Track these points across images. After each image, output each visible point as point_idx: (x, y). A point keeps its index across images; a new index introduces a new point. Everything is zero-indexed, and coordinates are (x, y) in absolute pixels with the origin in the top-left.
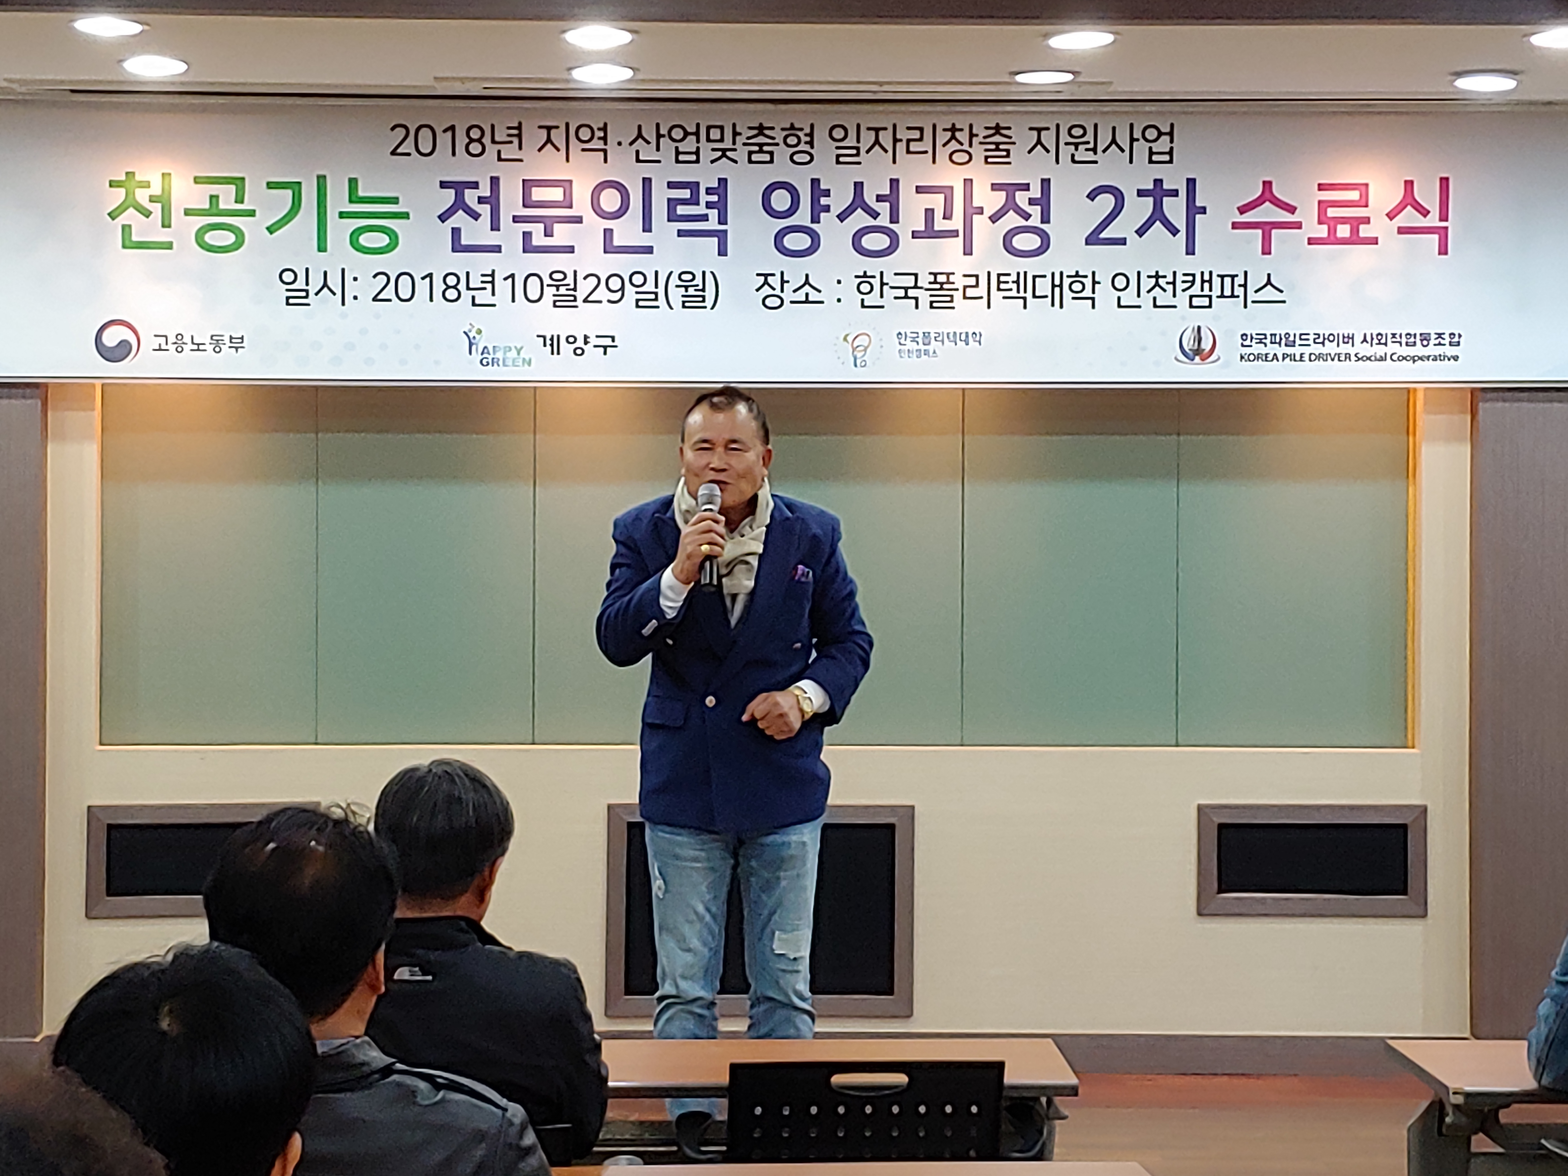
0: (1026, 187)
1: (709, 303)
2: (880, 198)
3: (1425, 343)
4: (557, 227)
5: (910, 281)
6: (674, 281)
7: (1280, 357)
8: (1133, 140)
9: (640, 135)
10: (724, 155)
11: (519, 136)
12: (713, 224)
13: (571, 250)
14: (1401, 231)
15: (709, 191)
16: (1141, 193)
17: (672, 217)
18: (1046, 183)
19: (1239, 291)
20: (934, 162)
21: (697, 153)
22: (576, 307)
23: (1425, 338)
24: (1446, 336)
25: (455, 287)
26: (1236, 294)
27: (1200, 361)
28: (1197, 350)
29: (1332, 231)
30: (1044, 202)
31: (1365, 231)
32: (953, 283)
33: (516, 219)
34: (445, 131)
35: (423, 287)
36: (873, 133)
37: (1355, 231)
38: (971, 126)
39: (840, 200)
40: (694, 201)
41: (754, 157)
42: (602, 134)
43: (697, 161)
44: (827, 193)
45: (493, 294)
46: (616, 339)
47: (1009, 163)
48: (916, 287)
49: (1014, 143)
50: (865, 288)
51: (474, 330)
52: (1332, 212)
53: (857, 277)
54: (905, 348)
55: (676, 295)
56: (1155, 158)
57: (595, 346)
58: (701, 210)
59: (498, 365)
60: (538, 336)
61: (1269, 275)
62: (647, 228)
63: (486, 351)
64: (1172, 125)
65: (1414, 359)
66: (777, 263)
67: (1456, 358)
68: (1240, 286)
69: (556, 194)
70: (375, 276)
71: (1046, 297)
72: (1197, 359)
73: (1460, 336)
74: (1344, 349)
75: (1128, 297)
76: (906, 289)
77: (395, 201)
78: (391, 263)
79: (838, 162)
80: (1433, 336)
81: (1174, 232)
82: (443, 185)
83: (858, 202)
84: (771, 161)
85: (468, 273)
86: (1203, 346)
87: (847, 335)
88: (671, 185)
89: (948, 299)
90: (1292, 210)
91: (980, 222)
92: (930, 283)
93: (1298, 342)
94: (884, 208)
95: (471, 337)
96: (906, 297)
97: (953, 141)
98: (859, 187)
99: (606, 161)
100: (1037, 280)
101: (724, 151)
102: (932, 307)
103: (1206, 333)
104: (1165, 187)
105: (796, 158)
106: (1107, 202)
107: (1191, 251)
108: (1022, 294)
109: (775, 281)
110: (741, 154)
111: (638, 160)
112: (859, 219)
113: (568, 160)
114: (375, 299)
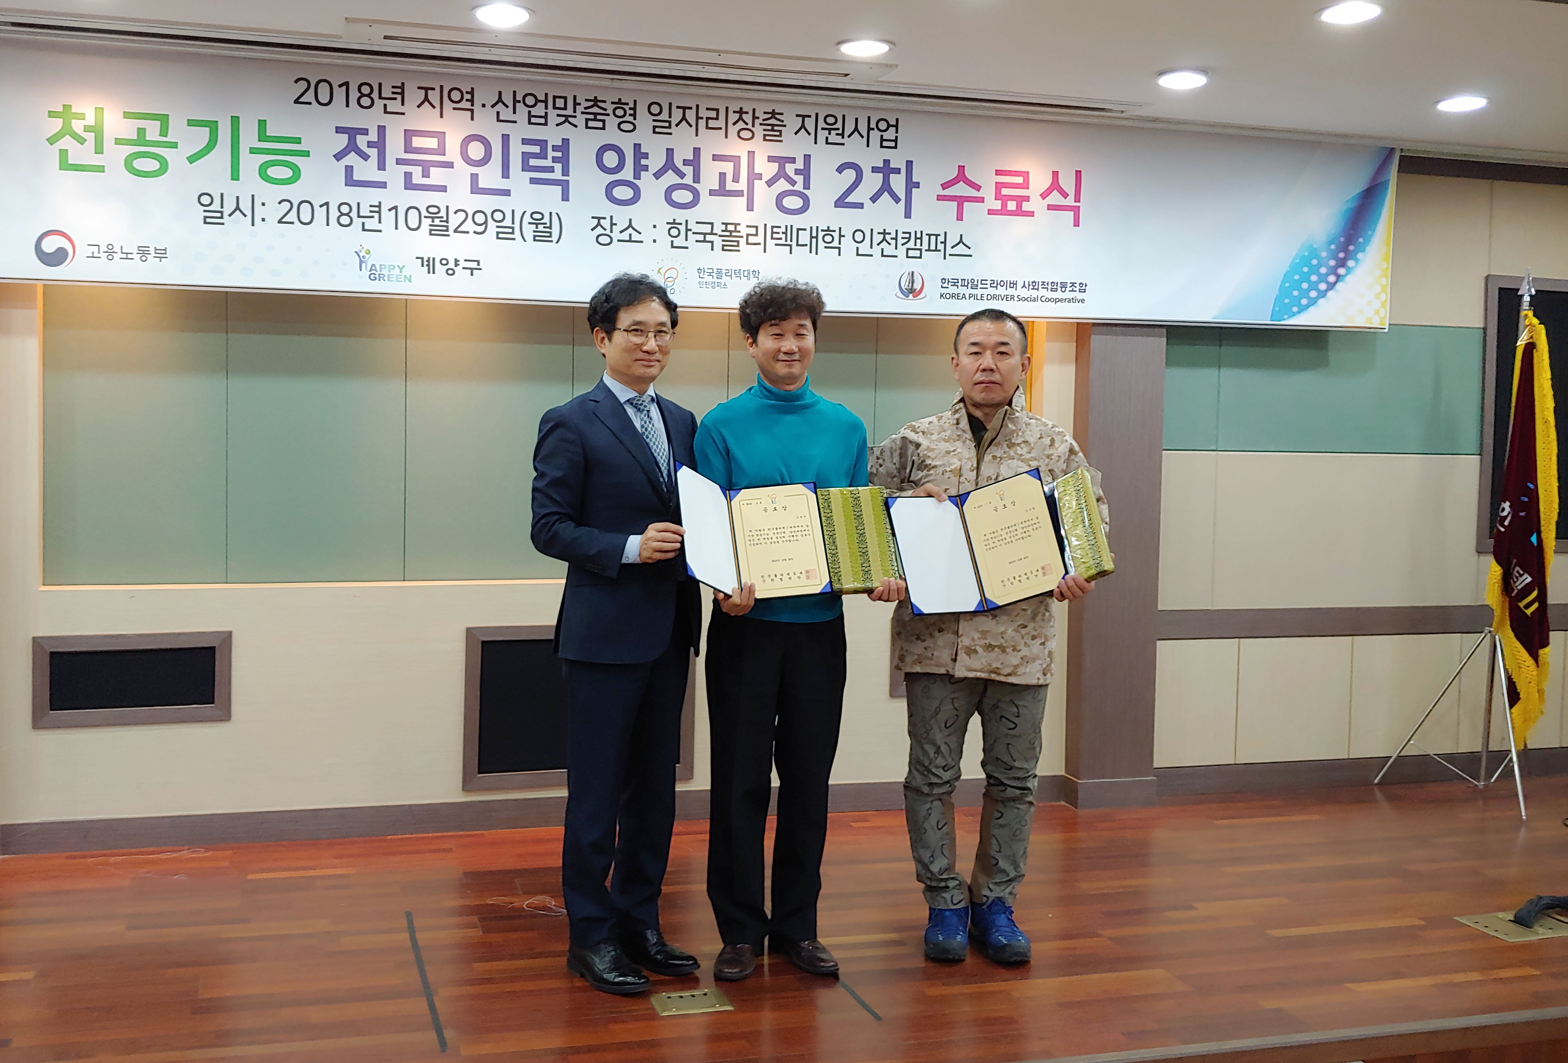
0: (793, 160)
1: (555, 237)
2: (686, 162)
3: (1063, 289)
4: (433, 170)
5: (707, 229)
6: (527, 219)
7: (967, 297)
8: (870, 129)
9: (500, 100)
10: (566, 121)
11: (402, 94)
12: (557, 175)
13: (443, 189)
14: (1050, 207)
15: (555, 148)
16: (875, 170)
17: (526, 167)
18: (807, 158)
19: (941, 247)
20: (726, 137)
21: (546, 117)
22: (448, 235)
23: (1064, 285)
24: (1077, 285)
25: (347, 215)
26: (938, 249)
27: (912, 298)
28: (911, 289)
29: (1004, 205)
30: (805, 172)
31: (1026, 207)
32: (739, 232)
33: (399, 162)
34: (340, 86)
35: (320, 213)
36: (681, 111)
37: (1019, 206)
38: (754, 110)
39: (656, 161)
40: (543, 155)
41: (591, 124)
42: (469, 97)
43: (546, 124)
44: (646, 156)
45: (380, 222)
46: (481, 263)
47: (781, 141)
48: (712, 233)
49: (785, 126)
50: (674, 232)
51: (363, 251)
52: (1005, 191)
53: (668, 223)
54: (704, 280)
55: (529, 230)
56: (885, 144)
57: (464, 268)
58: (548, 163)
59: (384, 280)
60: (417, 258)
61: (961, 235)
62: (506, 174)
63: (373, 268)
64: (897, 120)
65: (1056, 301)
66: (608, 209)
67: (1083, 301)
68: (941, 243)
69: (432, 143)
70: (280, 203)
71: (806, 245)
72: (911, 296)
73: (1086, 285)
74: (1011, 292)
75: (864, 248)
76: (705, 234)
77: (298, 141)
78: (295, 193)
79: (654, 132)
80: (1069, 285)
81: (897, 200)
82: (339, 130)
83: (669, 165)
84: (603, 128)
85: (358, 204)
86: (915, 286)
87: (660, 269)
88: (525, 142)
89: (736, 244)
90: (978, 188)
91: (760, 185)
92: (723, 231)
93: (980, 286)
94: (688, 170)
95: (361, 256)
96: (704, 241)
97: (741, 122)
98: (670, 152)
99: (472, 119)
100: (800, 231)
101: (567, 117)
102: (723, 250)
103: (917, 278)
104: (892, 166)
105: (623, 126)
106: (850, 175)
107: (908, 215)
108: (789, 242)
109: (606, 223)
110: (580, 120)
111: (498, 120)
112: (670, 178)
113: (441, 116)
114: (280, 222)
